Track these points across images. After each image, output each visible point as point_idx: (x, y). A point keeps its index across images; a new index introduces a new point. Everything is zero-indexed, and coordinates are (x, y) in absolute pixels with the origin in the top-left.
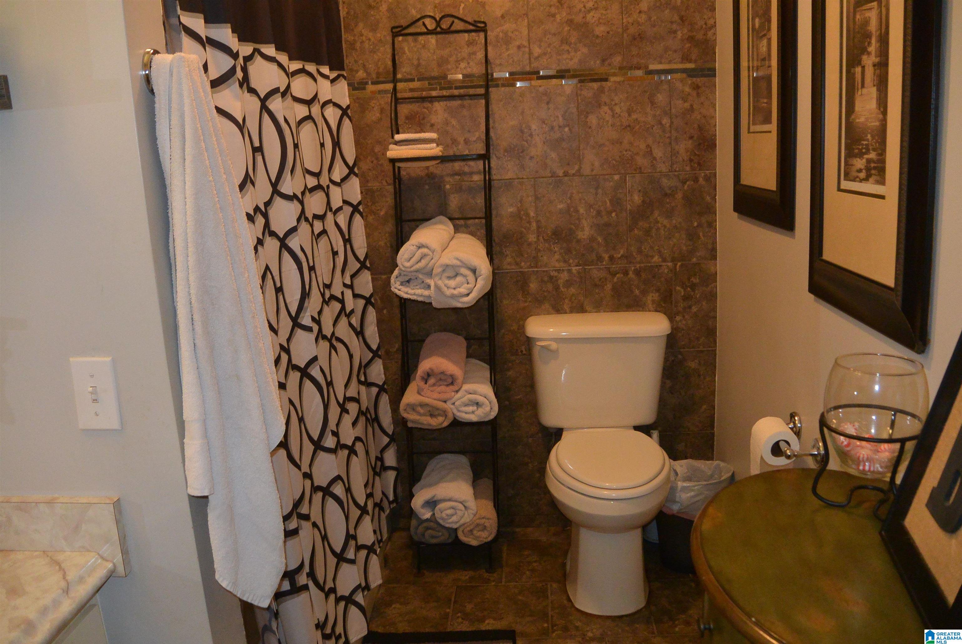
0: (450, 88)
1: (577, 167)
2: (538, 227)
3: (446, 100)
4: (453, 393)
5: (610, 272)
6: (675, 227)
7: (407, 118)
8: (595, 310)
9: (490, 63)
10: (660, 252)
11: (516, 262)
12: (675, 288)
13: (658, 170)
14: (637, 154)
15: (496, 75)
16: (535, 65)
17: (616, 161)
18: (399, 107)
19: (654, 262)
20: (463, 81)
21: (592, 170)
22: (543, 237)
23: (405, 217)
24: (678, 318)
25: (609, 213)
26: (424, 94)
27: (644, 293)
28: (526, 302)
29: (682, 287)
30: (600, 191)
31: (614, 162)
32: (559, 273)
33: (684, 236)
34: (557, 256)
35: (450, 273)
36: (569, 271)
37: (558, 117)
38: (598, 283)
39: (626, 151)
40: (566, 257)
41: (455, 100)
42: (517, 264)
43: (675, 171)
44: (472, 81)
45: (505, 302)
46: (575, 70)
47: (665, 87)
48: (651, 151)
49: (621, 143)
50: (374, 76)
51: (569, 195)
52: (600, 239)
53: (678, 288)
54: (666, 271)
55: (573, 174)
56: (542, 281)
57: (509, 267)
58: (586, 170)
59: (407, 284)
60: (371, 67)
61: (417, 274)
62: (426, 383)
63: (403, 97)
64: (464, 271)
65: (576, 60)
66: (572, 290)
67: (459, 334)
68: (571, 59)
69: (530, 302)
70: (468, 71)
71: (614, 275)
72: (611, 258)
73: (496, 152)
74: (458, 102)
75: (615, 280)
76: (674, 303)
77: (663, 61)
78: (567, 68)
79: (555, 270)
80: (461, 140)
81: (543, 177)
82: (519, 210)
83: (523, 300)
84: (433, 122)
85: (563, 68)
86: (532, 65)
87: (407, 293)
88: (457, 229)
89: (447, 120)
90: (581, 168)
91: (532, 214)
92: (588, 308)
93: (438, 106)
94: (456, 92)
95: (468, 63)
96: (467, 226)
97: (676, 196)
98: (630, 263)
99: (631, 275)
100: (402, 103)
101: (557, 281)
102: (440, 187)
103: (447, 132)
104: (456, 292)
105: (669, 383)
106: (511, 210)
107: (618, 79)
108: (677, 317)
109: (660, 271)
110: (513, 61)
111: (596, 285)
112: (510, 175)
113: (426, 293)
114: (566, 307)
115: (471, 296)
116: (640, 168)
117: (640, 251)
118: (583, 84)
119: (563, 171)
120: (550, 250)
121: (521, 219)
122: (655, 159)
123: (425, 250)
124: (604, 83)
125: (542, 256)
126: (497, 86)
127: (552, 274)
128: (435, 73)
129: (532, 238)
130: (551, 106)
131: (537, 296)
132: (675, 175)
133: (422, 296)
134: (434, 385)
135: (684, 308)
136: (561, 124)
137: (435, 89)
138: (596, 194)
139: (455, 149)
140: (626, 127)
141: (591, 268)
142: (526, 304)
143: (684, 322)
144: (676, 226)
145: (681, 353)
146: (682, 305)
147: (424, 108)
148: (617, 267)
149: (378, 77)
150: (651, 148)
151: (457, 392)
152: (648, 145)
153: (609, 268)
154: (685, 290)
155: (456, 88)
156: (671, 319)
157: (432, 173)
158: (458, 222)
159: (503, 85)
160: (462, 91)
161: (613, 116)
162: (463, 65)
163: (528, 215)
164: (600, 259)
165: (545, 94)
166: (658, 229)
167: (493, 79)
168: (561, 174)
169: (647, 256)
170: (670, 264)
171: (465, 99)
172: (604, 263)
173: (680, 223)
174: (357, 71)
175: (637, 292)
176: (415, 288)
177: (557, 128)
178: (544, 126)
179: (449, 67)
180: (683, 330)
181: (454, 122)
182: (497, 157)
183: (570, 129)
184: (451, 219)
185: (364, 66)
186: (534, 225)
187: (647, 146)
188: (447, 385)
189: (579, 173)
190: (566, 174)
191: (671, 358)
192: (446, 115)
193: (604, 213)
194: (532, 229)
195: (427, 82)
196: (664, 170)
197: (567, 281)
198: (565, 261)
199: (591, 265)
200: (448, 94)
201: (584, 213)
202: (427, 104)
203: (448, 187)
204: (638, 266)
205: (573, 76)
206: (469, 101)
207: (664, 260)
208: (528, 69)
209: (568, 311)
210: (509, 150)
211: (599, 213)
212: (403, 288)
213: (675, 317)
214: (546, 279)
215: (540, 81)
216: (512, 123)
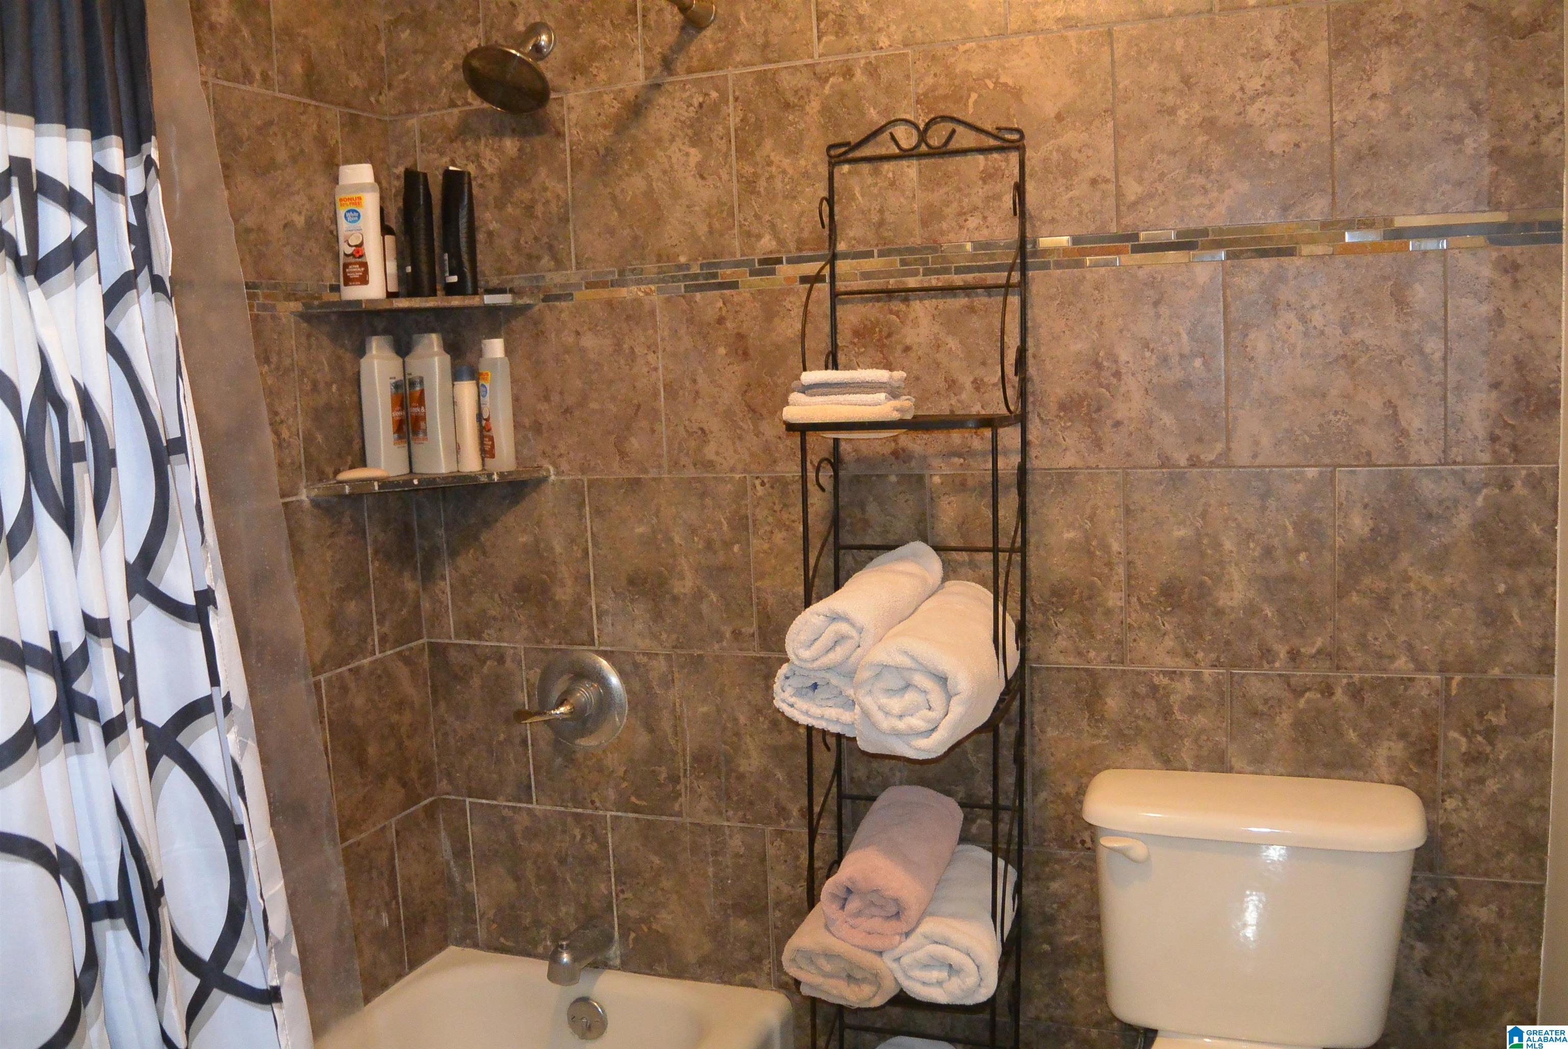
0: (946, 271)
1: (1220, 447)
2: (1129, 577)
3: (936, 297)
4: (898, 938)
5: (1289, 685)
6: (1452, 593)
7: (856, 333)
8: (1252, 769)
9: (1031, 217)
10: (1410, 647)
11: (1077, 648)
12: (1446, 737)
13: (1413, 458)
14: (1362, 421)
15: (1045, 242)
16: (1128, 220)
17: (1311, 437)
18: (841, 311)
19: (1397, 671)
20: (974, 257)
21: (1255, 456)
22: (1139, 599)
23: (847, 539)
24: (1450, 804)
25: (1293, 553)
26: (892, 283)
27: (1370, 738)
28: (1096, 736)
29: (1465, 734)
30: (1272, 503)
31: (1307, 439)
32: (1172, 679)
33: (1471, 614)
34: (1169, 642)
35: (894, 682)
36: (1196, 677)
37: (1178, 334)
38: (1260, 707)
39: (1336, 413)
40: (1190, 645)
41: (955, 296)
42: (1080, 654)
43: (1455, 463)
44: (992, 257)
45: (1051, 733)
46: (1220, 231)
47: (1435, 267)
48: (1395, 414)
49: (1324, 395)
50: (792, 246)
51: (1200, 509)
52: (1269, 611)
53: (1454, 734)
54: (1425, 693)
55: (1212, 462)
56: (1135, 694)
57: (1062, 659)
58: (1242, 453)
59: (811, 693)
60: (786, 227)
61: (827, 675)
62: (843, 907)
63: (849, 289)
64: (920, 680)
65: (1221, 209)
66: (1201, 720)
67: (949, 794)
68: (1211, 207)
69: (1106, 737)
70: (984, 235)
71: (1298, 693)
72: (1294, 656)
73: (1041, 410)
74: (961, 301)
75: (1302, 703)
76: (1440, 767)
77: (1428, 206)
78: (1201, 227)
79: (1165, 673)
80: (966, 381)
81: (1141, 468)
82: (1088, 539)
83: (1091, 731)
84: (908, 341)
85: (1192, 226)
86: (1124, 222)
87: (807, 713)
88: (950, 572)
89: (937, 339)
90: (1229, 449)
91: (1116, 547)
92: (1236, 763)
93: (920, 309)
94: (958, 280)
95: (985, 218)
96: (973, 565)
97: (1455, 521)
98: (1338, 668)
99: (1339, 695)
100: (845, 302)
101: (1167, 696)
102: (920, 478)
103: (938, 365)
104: (901, 725)
105: (1421, 950)
106: (1069, 535)
107: (1319, 250)
108: (1448, 800)
109: (1411, 692)
110: (1081, 213)
111: (1255, 714)
112: (1069, 460)
113: (847, 716)
114: (1187, 757)
115: (936, 736)
116: (1369, 454)
117: (1363, 644)
118: (1236, 262)
119: (1187, 456)
120: (1154, 628)
121: (1091, 554)
122: (1404, 433)
123: (843, 627)
124: (1285, 260)
125: (1135, 640)
126: (1045, 266)
127: (1156, 680)
128: (917, 240)
129: (1114, 599)
130: (1164, 310)
131: (1122, 726)
132: (1454, 473)
133: (837, 721)
134: (859, 914)
135: (1468, 783)
136: (1186, 350)
137: (915, 274)
138: (1264, 508)
139: (953, 401)
140: (1336, 360)
141: (1244, 676)
142: (1096, 742)
143: (1465, 814)
144: (1452, 591)
145: (1454, 884)
146: (1459, 774)
147: (891, 312)
148: (1307, 676)
149: (799, 249)
150: (1395, 407)
151: (907, 934)
152: (1390, 402)
153: (1288, 677)
154: (1470, 741)
155: (959, 271)
156: (1429, 803)
157: (904, 450)
158: (955, 555)
159: (1058, 265)
160: (970, 278)
161: (1306, 334)
162: (973, 222)
163: (1106, 548)
164: (1267, 654)
165: (1152, 283)
166: (1408, 595)
167: (1035, 254)
168: (1183, 462)
169: (1380, 656)
170: (1435, 678)
171: (977, 295)
172: (1277, 665)
173: (1463, 582)
174: (759, 237)
175: (1352, 736)
176: (823, 703)
177: (1175, 360)
178: (1148, 354)
179: (944, 226)
180: (1463, 831)
181: (952, 343)
182: (1041, 419)
183: (1205, 363)
184: (937, 549)
185: (773, 226)
186: (1121, 570)
187: (1384, 404)
188: (888, 918)
189: (1225, 461)
190: (1194, 462)
191: (1430, 894)
192: (936, 328)
193: (1279, 553)
194: (1115, 579)
195: (898, 258)
196: (1426, 459)
197: (1190, 698)
198: (1187, 655)
199: (1245, 668)
200: (940, 284)
201: (1234, 549)
202: (897, 305)
203: (937, 479)
204: (1357, 676)
205: (1218, 245)
206: (985, 300)
207: (1421, 668)
208: (1113, 229)
209: (1189, 763)
210: (1069, 406)
211: (1268, 552)
212: (801, 704)
213: (1443, 801)
214: (1142, 690)
215: (1138, 256)
216: (1077, 346)
